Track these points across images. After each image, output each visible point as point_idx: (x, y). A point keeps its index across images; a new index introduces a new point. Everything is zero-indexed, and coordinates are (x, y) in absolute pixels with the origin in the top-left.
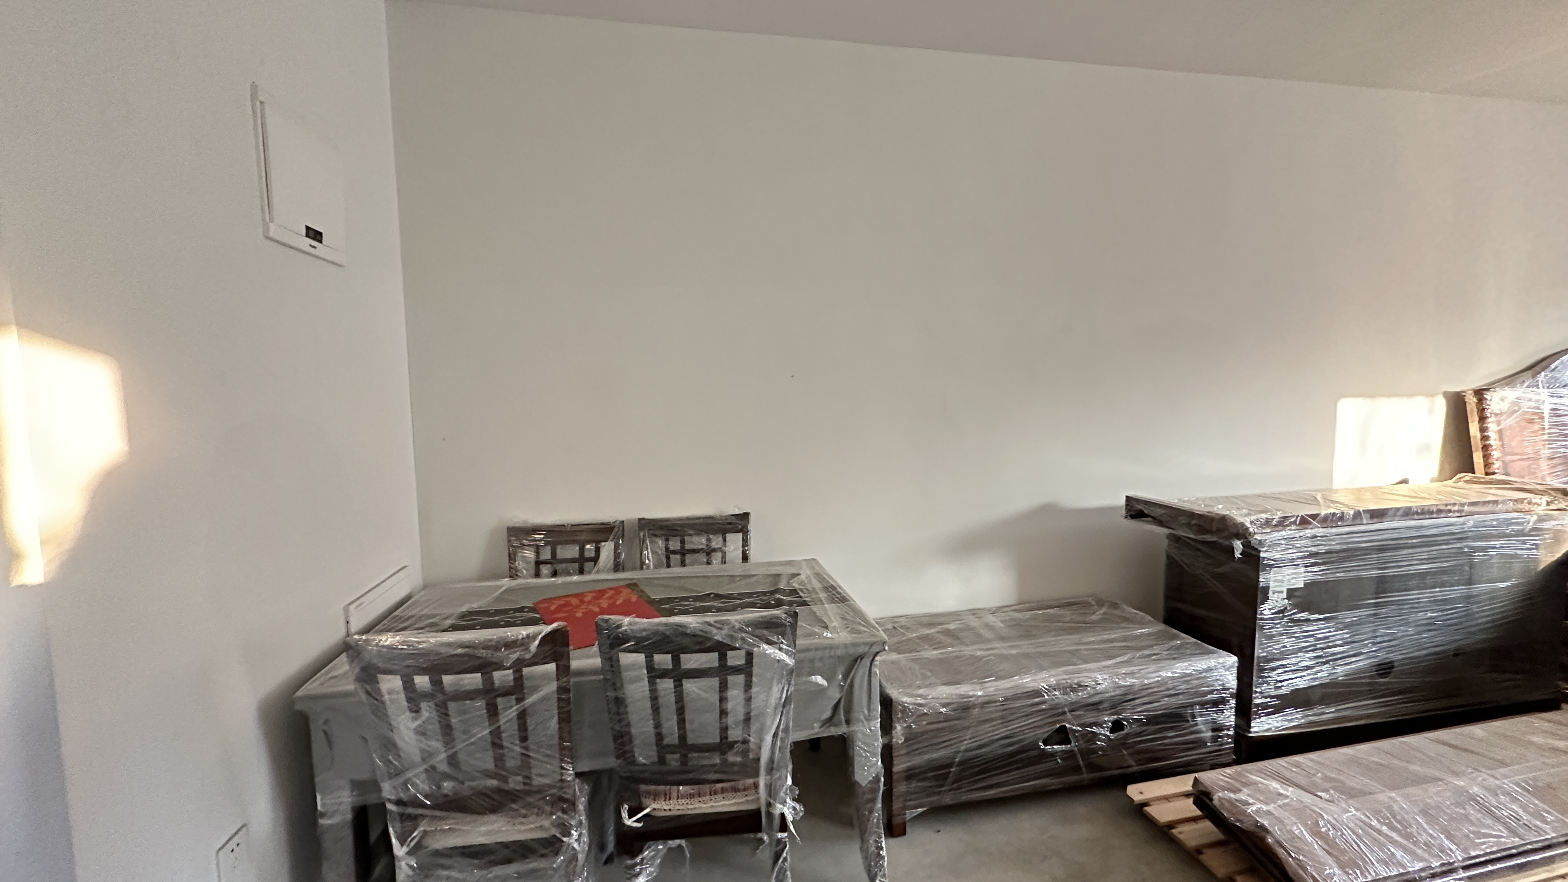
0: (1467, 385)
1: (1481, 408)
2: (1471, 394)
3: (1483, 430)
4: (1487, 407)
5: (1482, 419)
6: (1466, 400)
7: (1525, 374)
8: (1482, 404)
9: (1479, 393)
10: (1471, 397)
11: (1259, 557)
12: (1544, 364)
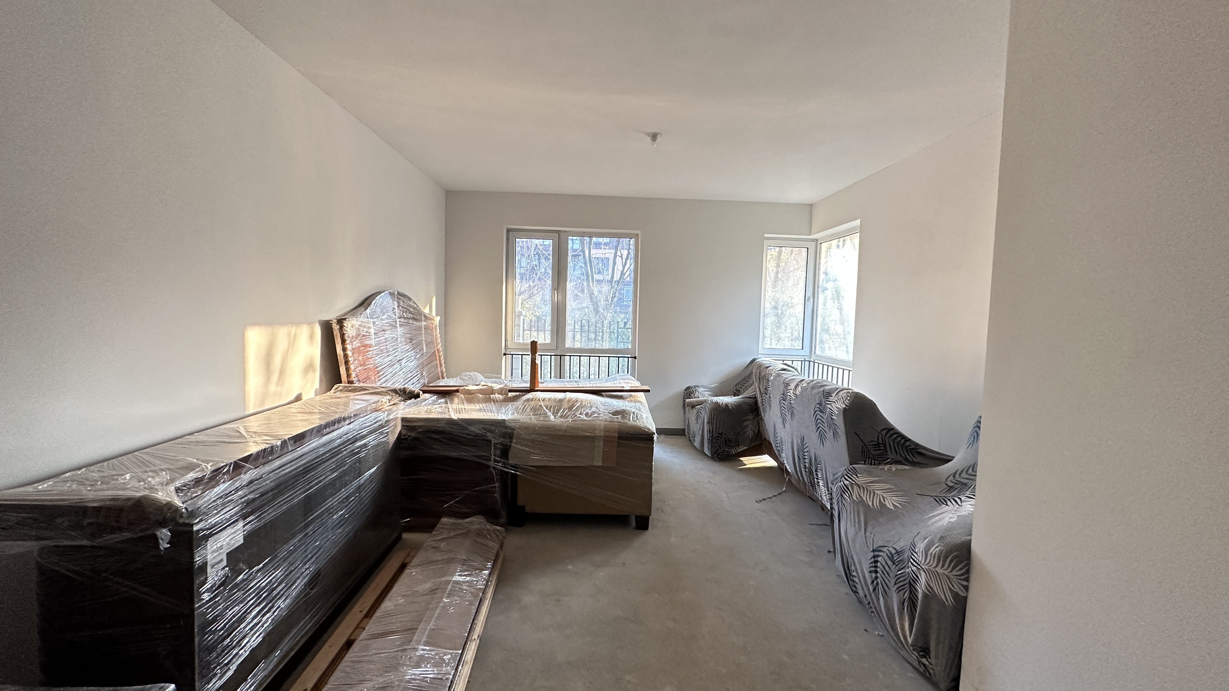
0: (332, 316)
1: (342, 333)
2: (335, 323)
3: (344, 350)
4: (346, 332)
5: (343, 341)
6: (333, 327)
7: (360, 308)
8: (342, 331)
9: (340, 322)
10: (336, 325)
11: (192, 532)
12: (368, 301)
